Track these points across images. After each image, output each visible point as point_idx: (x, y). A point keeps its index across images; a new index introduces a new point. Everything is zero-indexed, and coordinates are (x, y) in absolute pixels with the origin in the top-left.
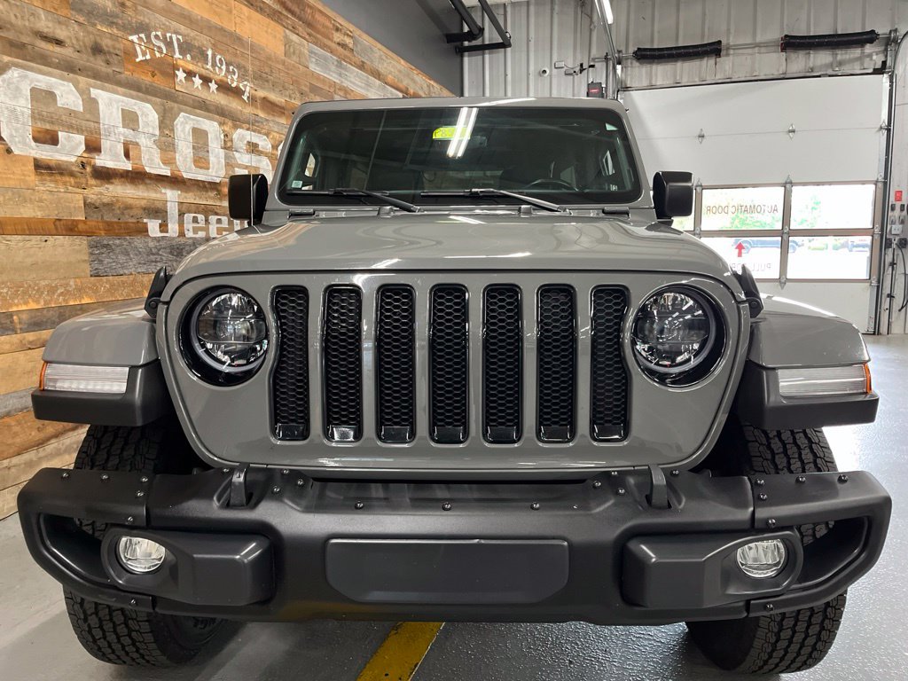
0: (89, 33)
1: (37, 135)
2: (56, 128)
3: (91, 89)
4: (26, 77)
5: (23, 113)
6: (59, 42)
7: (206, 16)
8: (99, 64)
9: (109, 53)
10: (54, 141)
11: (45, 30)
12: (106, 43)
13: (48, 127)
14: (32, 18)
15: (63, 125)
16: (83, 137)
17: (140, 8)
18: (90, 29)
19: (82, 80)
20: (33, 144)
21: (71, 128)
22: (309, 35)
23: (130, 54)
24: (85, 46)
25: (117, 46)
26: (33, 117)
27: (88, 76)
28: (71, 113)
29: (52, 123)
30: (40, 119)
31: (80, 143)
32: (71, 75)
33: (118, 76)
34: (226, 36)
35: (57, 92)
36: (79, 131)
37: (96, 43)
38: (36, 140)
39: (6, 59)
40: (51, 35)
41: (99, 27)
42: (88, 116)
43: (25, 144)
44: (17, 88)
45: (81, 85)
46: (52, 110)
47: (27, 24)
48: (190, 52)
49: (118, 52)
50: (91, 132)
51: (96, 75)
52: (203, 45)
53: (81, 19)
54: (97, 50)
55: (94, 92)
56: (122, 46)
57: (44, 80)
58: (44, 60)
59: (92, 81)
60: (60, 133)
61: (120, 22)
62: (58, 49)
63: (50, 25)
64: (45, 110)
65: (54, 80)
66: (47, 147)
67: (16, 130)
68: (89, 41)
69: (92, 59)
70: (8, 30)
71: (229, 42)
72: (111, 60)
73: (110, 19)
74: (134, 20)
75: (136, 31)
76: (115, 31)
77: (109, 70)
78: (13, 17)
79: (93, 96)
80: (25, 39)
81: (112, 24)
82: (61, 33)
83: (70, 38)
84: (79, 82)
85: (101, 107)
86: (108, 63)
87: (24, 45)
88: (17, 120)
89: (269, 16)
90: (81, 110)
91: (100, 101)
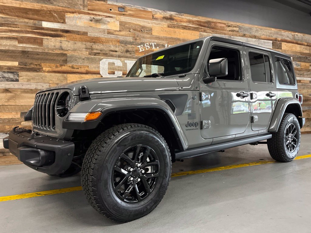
0: (125, 48)
1: (109, 72)
2: (114, 70)
3: (125, 61)
4: (107, 60)
5: (106, 68)
6: (116, 51)
7: (165, 36)
8: (128, 55)
9: (131, 51)
10: (114, 73)
11: (113, 49)
12: (130, 49)
13: (112, 70)
14: (109, 47)
15: (116, 70)
16: (122, 72)
17: (141, 39)
18: (126, 47)
19: (122, 59)
20: (108, 74)
21: (119, 70)
22: (213, 31)
23: (137, 51)
24: (124, 51)
25: (134, 49)
26: (108, 69)
27: (124, 58)
28: (119, 67)
29: (114, 69)
30: (110, 69)
31: (121, 73)
32: (119, 58)
33: (133, 56)
34: (173, 39)
35: (115, 62)
36: (121, 70)
37: (127, 50)
38: (109, 74)
39: (102, 57)
40: (114, 50)
41: (128, 46)
42: (123, 67)
43: (106, 75)
44: (105, 63)
45: (122, 60)
46: (113, 66)
47: (108, 49)
48: (158, 46)
49: (133, 51)
50: (124, 71)
51: (127, 57)
52: (164, 44)
53: (123, 45)
54: (127, 51)
55: (126, 61)
56: (135, 49)
57: (111, 60)
58: (112, 56)
59: (125, 59)
60: (115, 72)
61: (135, 43)
62: (116, 53)
63: (114, 48)
64: (111, 67)
65: (114, 60)
66: (112, 75)
67: (104, 72)
68: (125, 50)
69: (126, 54)
70: (103, 51)
71: (174, 41)
72: (131, 53)
73: (131, 43)
74: (139, 42)
75: (140, 44)
76: (133, 46)
77: (131, 55)
78: (104, 48)
79: (125, 62)
80: (107, 52)
81: (132, 45)
82: (117, 49)
83: (119, 50)
84: (121, 60)
85: (128, 64)
86: (130, 54)
87: (107, 54)
88: (104, 70)
89: (192, 30)
90: (122, 66)
91: (127, 63)
